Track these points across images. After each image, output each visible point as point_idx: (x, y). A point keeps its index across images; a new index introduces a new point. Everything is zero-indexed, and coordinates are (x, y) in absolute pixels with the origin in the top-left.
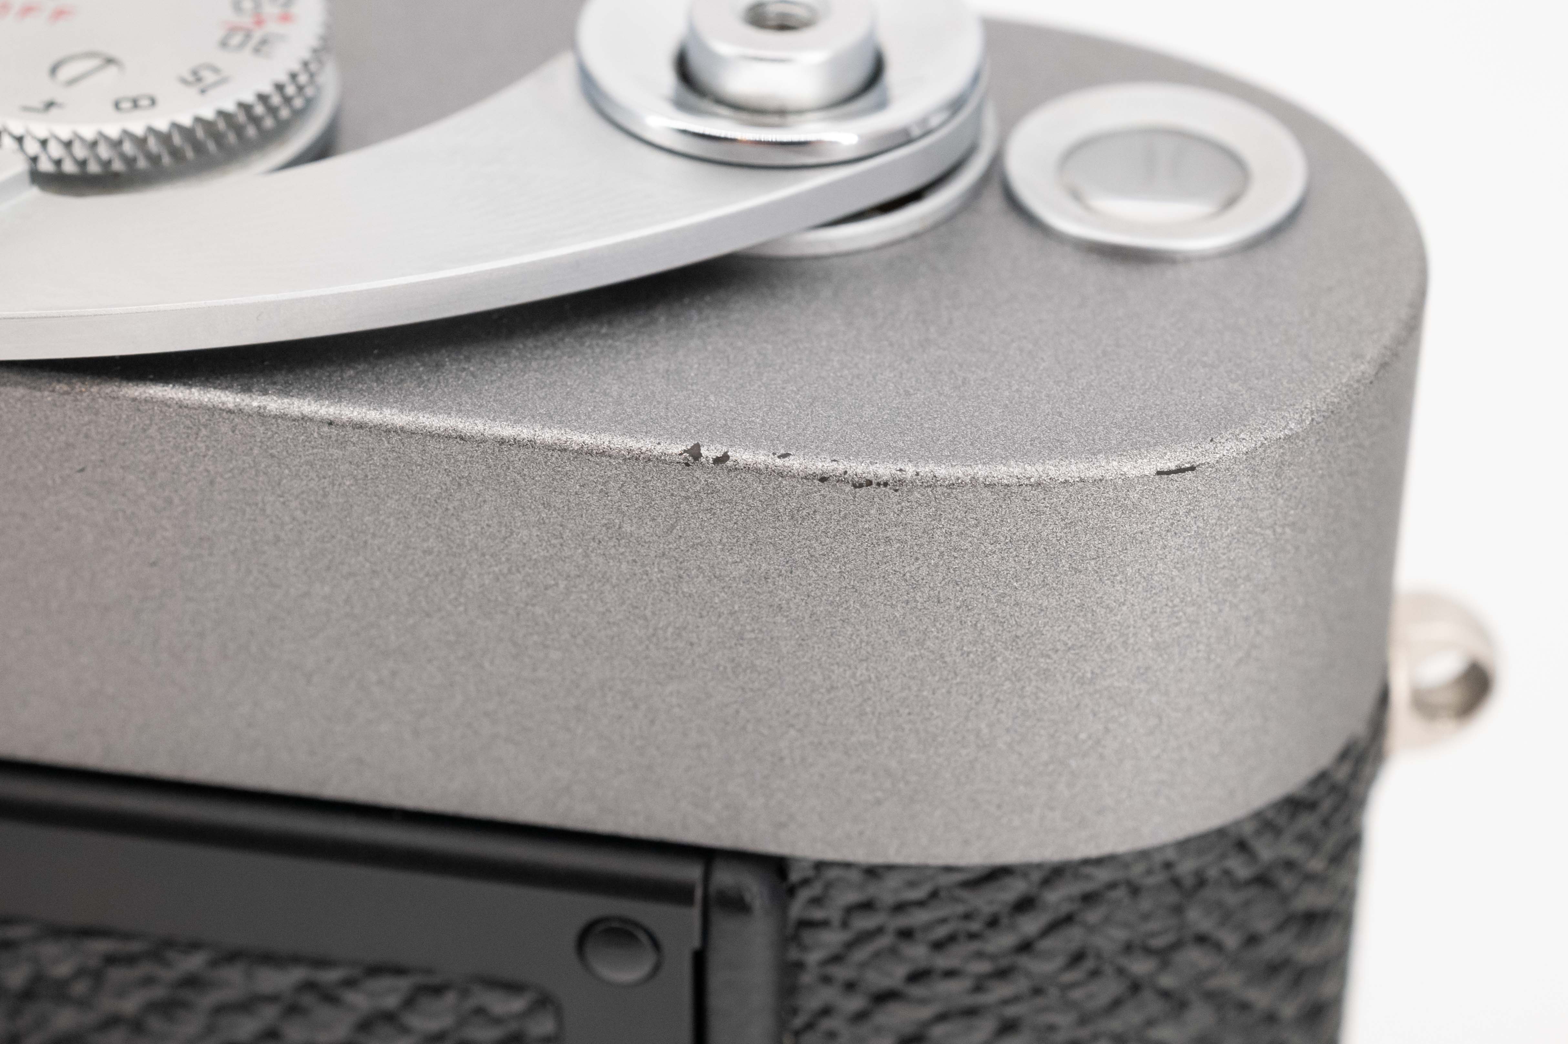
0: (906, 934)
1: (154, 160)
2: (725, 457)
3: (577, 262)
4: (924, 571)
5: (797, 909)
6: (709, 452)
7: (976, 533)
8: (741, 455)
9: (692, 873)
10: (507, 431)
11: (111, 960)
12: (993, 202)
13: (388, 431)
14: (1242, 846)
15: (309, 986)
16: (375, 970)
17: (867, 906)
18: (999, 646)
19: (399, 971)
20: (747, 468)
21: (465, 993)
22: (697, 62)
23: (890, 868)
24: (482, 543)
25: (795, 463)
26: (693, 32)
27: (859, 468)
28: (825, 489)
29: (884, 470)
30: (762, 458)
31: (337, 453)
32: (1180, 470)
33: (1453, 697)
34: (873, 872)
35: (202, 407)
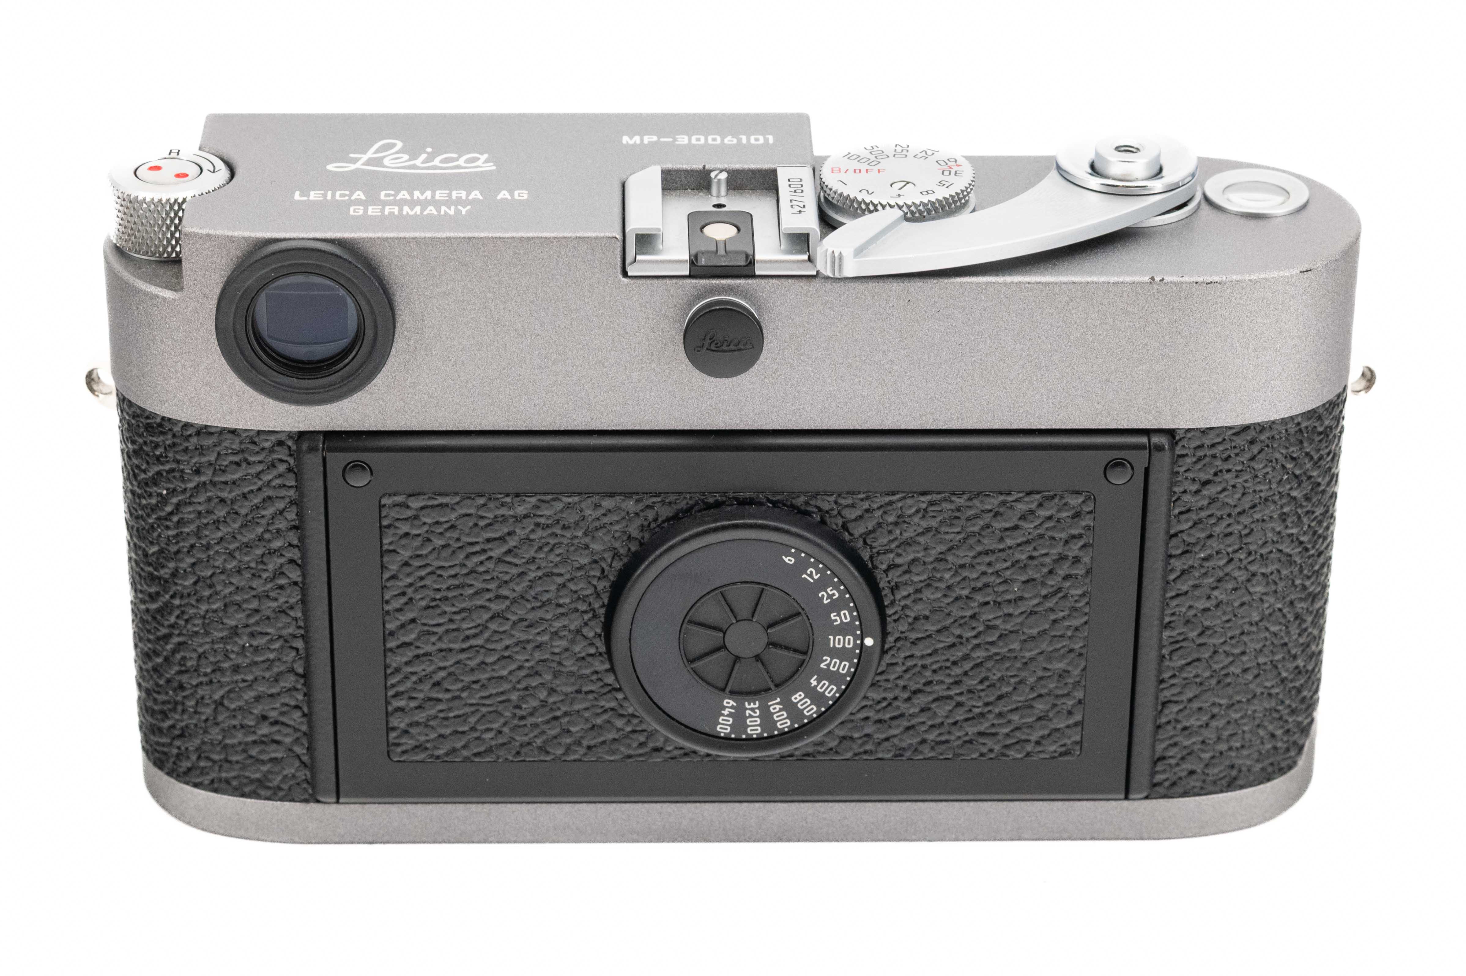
0: (1214, 457)
1: (920, 212)
2: (1163, 279)
3: (1095, 227)
4: (1228, 313)
5: (1179, 451)
6: (1157, 279)
7: (1245, 298)
8: (1167, 279)
9: (1144, 440)
10: (1089, 279)
11: (931, 503)
12: (1204, 206)
13: (1047, 284)
14: (1320, 418)
15: (1004, 503)
16: (1029, 493)
17: (1201, 447)
18: (1251, 339)
19: (1038, 493)
20: (1171, 282)
21: (1062, 498)
22: (1097, 165)
23: (1211, 429)
24: (1078, 321)
25: (1186, 279)
26: (1097, 154)
27: (1209, 279)
28: (1197, 286)
29: (1217, 279)
30: (1175, 279)
31: (1030, 293)
32: (1307, 271)
33: (1363, 383)
34: (1205, 432)
35: (984, 283)
